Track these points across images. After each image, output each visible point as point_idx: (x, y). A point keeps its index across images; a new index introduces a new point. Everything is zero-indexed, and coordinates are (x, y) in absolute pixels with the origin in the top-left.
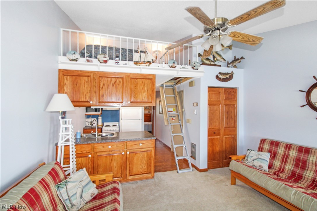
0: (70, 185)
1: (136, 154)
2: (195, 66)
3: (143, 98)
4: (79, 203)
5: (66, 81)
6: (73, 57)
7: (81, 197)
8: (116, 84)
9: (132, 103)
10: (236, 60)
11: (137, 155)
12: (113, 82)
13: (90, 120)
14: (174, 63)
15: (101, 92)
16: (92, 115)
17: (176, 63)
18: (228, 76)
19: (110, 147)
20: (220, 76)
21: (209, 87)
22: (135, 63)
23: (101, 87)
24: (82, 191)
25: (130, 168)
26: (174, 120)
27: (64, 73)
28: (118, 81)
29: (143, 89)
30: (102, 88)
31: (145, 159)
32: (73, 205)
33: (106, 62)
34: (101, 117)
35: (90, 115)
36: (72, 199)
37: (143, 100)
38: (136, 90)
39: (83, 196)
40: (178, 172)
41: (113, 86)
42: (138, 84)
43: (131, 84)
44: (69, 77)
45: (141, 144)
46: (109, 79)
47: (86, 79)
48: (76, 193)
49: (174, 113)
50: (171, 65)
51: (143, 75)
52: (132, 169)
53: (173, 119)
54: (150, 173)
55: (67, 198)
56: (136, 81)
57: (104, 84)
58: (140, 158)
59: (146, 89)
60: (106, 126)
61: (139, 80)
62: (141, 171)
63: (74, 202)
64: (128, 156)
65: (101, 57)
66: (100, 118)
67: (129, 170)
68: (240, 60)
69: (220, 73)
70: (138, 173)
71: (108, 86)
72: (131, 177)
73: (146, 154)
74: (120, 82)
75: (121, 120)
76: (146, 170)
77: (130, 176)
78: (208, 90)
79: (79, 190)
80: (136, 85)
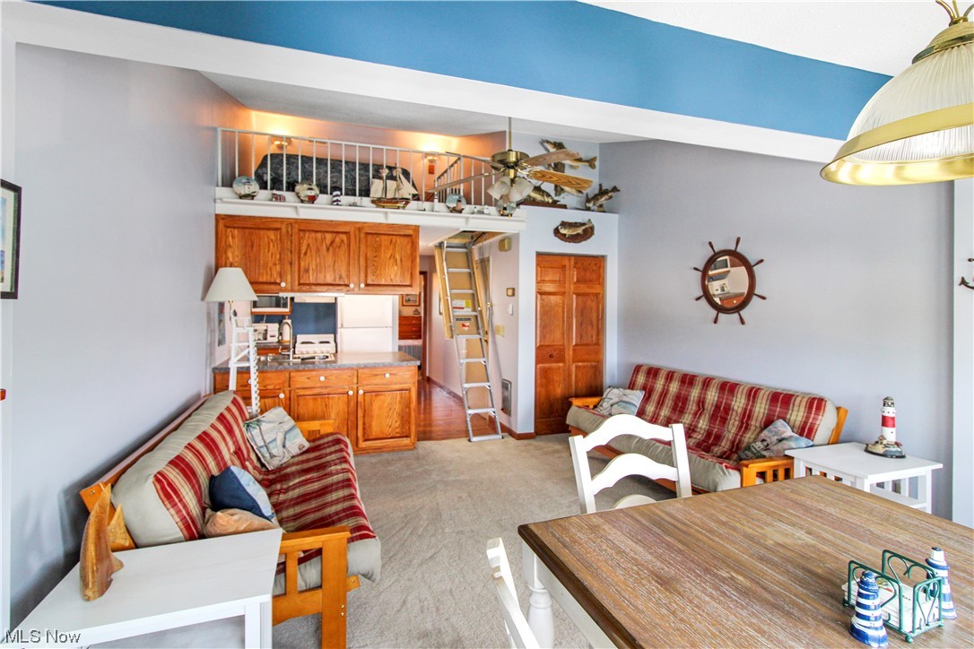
0: (264, 426)
1: (377, 396)
2: (505, 209)
3: (393, 277)
4: (281, 454)
5: (230, 238)
6: (245, 190)
7: (284, 446)
8: (334, 245)
9: (370, 288)
10: (602, 192)
11: (379, 397)
12: (328, 243)
14: (459, 201)
15: (302, 264)
16: (267, 316)
17: (464, 201)
18: (580, 231)
19: (322, 378)
20: (563, 231)
21: (539, 254)
22: (373, 202)
23: (303, 252)
24: (285, 438)
25: (364, 424)
26: (466, 329)
27: (225, 223)
28: (338, 240)
29: (392, 256)
30: (305, 254)
31: (397, 407)
32: (272, 456)
33: (312, 199)
34: (289, 321)
35: (263, 316)
36: (271, 446)
37: (391, 280)
38: (376, 259)
39: (287, 445)
40: (470, 440)
41: (328, 249)
42: (380, 246)
43: (367, 246)
44: (236, 232)
45: (387, 375)
46: (319, 235)
47: (272, 235)
48: (275, 440)
49: (468, 312)
50: (453, 205)
51: (392, 226)
52: (370, 426)
53: (464, 325)
54: (407, 437)
55: (262, 444)
56: (378, 239)
57: (308, 245)
58: (386, 405)
59: (398, 257)
60: (303, 343)
61: (384, 237)
62: (388, 431)
63: (274, 452)
64: (360, 399)
65: (302, 189)
67: (364, 429)
68: (610, 194)
69: (564, 224)
70: (382, 436)
71: (318, 250)
72: (368, 443)
73: (399, 397)
74: (342, 241)
75: (342, 327)
76: (398, 430)
77: (366, 440)
78: (537, 260)
79: (280, 437)
80: (377, 249)
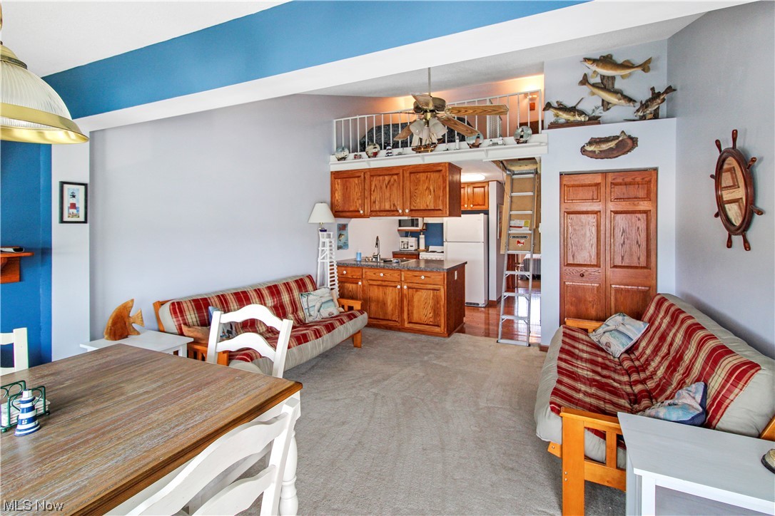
0: (311, 297)
1: (416, 291)
2: (522, 137)
3: (428, 203)
4: (315, 315)
5: (337, 185)
6: (341, 155)
7: (319, 311)
8: (390, 184)
9: (413, 212)
10: (656, 96)
11: (418, 293)
12: (387, 182)
13: (405, 240)
14: (478, 137)
15: (372, 198)
16: (409, 232)
17: (481, 137)
18: (612, 144)
19: (382, 275)
20: (589, 148)
21: (562, 175)
22: (413, 150)
23: (372, 190)
24: (321, 306)
25: (408, 310)
26: (520, 245)
27: (336, 175)
28: (392, 180)
29: (428, 188)
30: (374, 191)
31: (431, 302)
32: (310, 315)
33: (375, 154)
35: (406, 232)
36: (311, 309)
37: (427, 206)
38: (416, 191)
39: (321, 311)
40: (497, 342)
41: (386, 187)
42: (420, 181)
43: (410, 182)
44: (339, 181)
45: (423, 277)
46: (381, 178)
47: (356, 180)
48: (314, 306)
50: (471, 142)
51: (428, 165)
52: (412, 313)
53: (519, 242)
54: (438, 326)
55: (306, 307)
56: (418, 176)
57: (376, 185)
58: (423, 299)
59: (432, 188)
60: (431, 251)
61: (421, 174)
62: (424, 319)
63: (312, 313)
64: (405, 292)
65: (370, 149)
66: (422, 237)
67: (408, 314)
69: (593, 142)
70: (420, 322)
71: (381, 188)
72: (411, 325)
73: (432, 294)
74: (395, 180)
75: (446, 241)
76: (431, 320)
77: (410, 323)
78: (560, 180)
79: (318, 305)
80: (417, 183)
